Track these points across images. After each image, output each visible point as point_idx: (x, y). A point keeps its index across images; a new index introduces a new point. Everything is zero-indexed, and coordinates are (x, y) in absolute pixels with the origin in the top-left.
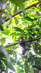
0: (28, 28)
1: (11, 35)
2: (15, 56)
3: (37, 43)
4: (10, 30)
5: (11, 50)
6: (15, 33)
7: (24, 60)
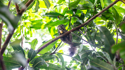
0: (70, 8)
1: (45, 28)
2: (60, 60)
3: (90, 29)
4: (41, 20)
5: (51, 52)
6: (51, 22)
7: (79, 63)
